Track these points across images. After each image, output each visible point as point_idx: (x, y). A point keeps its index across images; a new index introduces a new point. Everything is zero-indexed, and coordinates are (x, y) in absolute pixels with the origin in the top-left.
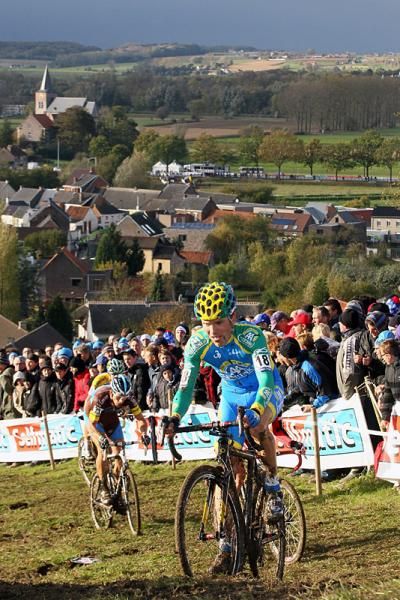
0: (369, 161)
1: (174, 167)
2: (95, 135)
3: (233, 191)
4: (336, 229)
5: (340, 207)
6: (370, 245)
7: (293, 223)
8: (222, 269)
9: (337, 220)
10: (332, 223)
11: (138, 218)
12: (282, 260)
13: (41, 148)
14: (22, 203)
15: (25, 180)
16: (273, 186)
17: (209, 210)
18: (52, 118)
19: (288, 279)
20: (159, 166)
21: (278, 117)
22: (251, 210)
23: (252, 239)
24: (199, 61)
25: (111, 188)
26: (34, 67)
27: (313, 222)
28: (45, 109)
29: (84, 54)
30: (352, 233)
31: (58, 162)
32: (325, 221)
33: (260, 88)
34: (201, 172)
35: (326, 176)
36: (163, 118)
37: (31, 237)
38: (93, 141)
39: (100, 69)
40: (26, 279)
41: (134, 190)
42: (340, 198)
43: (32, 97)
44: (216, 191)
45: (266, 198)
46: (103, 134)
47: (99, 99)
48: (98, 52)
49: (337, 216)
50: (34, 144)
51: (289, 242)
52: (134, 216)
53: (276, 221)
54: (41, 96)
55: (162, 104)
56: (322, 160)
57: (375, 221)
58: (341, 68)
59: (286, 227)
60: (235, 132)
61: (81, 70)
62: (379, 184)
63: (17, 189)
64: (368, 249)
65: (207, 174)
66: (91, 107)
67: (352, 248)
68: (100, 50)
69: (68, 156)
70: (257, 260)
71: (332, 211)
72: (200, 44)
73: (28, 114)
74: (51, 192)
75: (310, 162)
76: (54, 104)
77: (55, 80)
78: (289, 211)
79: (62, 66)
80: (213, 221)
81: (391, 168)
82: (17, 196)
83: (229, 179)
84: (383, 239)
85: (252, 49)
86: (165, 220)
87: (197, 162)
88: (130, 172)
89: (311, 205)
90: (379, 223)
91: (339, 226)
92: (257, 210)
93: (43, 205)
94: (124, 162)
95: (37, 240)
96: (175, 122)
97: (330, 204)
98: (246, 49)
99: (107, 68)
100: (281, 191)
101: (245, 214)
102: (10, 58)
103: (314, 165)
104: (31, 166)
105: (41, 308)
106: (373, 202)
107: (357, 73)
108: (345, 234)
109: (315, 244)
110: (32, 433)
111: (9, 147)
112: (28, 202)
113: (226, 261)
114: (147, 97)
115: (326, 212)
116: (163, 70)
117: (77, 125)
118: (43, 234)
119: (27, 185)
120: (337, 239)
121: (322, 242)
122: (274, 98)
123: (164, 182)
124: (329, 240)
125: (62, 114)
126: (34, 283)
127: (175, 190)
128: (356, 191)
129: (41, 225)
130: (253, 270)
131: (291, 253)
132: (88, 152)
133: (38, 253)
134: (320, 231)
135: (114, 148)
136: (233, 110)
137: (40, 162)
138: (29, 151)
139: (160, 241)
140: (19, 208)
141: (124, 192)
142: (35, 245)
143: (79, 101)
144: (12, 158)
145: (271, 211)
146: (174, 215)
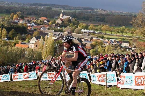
0: (123, 32)
1: (86, 30)
2: (71, 23)
3: (96, 36)
4: (115, 44)
5: (117, 40)
6: (122, 48)
7: (107, 43)
8: (93, 50)
9: (116, 43)
10: (115, 43)
11: (78, 39)
12: (105, 49)
13: (61, 25)
14: (56, 35)
15: (57, 31)
16: (104, 35)
17: (92, 39)
18: (63, 19)
19: (105, 53)
20: (83, 30)
21: (106, 23)
22: (99, 39)
23: (99, 45)
24: (92, 11)
25: (73, 33)
26: (60, 10)
27: (111, 43)
28: (62, 17)
29: (70, 8)
30: (118, 45)
31: (64, 28)
32: (113, 43)
33: (103, 17)
34: (91, 32)
35: (114, 34)
36: (84, 21)
37: (57, 41)
38: (71, 24)
39: (73, 11)
40: (56, 49)
41: (77, 34)
42: (117, 39)
43: (60, 15)
44: (93, 36)
45: (103, 38)
46: (73, 23)
47: (73, 16)
48: (73, 8)
49: (116, 42)
50: (59, 24)
51: (106, 46)
52: (77, 39)
53: (104, 42)
54: (61, 15)
55: (84, 18)
56: (114, 31)
57: (123, 43)
58: (119, 14)
59: (106, 43)
60: (98, 25)
61: (69, 11)
62: (124, 37)
63: (55, 32)
64: (121, 49)
65: (92, 32)
66: (71, 18)
67: (118, 48)
68: (73, 7)
69: (65, 27)
70: (100, 49)
71: (115, 41)
72: (93, 8)
73: (59, 18)
74: (62, 33)
75: (111, 31)
76: (64, 17)
77: (64, 12)
78: (107, 40)
79: (66, 10)
80: (92, 41)
81: (127, 34)
82: (55, 33)
83: (96, 33)
84: (124, 47)
85: (102, 9)
86: (83, 40)
87: (90, 30)
88: (77, 31)
89: (111, 39)
90: (124, 44)
91: (116, 44)
92: (100, 40)
93: (60, 35)
94: (76, 28)
95: (58, 42)
96: (86, 22)
97: (115, 40)
98: (101, 9)
99: (74, 11)
100: (105, 36)
101: (98, 40)
102: (56, 7)
103: (112, 32)
104: (59, 28)
105: (58, 55)
106: (123, 40)
107: (122, 15)
108: (117, 46)
109: (111, 47)
110: (52, 75)
111: (55, 24)
112: (57, 35)
113: (94, 49)
114: (82, 17)
115: (114, 41)
116: (85, 12)
117: (68, 21)
118: (59, 41)
119: (57, 32)
120: (115, 46)
121: (113, 47)
122: (106, 19)
123: (83, 33)
124: (114, 46)
125: (65, 19)
126: (57, 50)
127: (85, 35)
128: (120, 37)
129: (59, 39)
130: (99, 51)
131: (106, 48)
132: (69, 26)
133: (58, 44)
134: (112, 45)
135: (75, 26)
136: (98, 20)
137: (60, 28)
138: (58, 25)
139: (82, 44)
140: (56, 36)
141: (75, 34)
142: (58, 43)
143: (69, 17)
144: (55, 26)
145: (103, 40)
146: (85, 39)
